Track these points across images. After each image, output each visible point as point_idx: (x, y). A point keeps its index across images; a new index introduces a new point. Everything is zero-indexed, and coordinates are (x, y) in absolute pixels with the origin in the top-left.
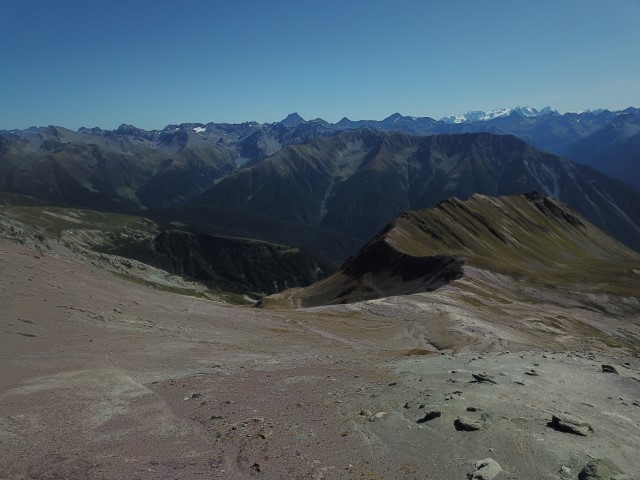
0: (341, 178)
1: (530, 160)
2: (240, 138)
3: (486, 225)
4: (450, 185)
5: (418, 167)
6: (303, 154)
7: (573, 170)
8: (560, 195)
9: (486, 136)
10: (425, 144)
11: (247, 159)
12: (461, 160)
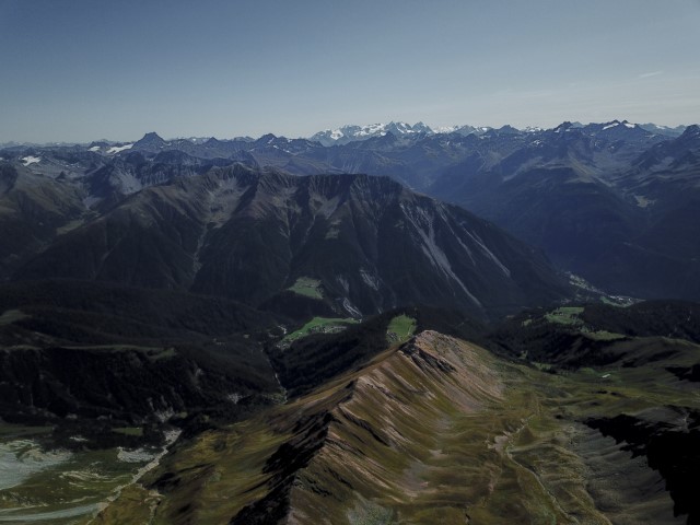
0: (214, 224)
1: (406, 203)
2: (87, 172)
3: (371, 431)
4: (332, 234)
5: (298, 210)
6: (167, 196)
7: (446, 213)
8: (436, 239)
9: (363, 177)
10: (303, 185)
11: (97, 199)
12: (340, 205)
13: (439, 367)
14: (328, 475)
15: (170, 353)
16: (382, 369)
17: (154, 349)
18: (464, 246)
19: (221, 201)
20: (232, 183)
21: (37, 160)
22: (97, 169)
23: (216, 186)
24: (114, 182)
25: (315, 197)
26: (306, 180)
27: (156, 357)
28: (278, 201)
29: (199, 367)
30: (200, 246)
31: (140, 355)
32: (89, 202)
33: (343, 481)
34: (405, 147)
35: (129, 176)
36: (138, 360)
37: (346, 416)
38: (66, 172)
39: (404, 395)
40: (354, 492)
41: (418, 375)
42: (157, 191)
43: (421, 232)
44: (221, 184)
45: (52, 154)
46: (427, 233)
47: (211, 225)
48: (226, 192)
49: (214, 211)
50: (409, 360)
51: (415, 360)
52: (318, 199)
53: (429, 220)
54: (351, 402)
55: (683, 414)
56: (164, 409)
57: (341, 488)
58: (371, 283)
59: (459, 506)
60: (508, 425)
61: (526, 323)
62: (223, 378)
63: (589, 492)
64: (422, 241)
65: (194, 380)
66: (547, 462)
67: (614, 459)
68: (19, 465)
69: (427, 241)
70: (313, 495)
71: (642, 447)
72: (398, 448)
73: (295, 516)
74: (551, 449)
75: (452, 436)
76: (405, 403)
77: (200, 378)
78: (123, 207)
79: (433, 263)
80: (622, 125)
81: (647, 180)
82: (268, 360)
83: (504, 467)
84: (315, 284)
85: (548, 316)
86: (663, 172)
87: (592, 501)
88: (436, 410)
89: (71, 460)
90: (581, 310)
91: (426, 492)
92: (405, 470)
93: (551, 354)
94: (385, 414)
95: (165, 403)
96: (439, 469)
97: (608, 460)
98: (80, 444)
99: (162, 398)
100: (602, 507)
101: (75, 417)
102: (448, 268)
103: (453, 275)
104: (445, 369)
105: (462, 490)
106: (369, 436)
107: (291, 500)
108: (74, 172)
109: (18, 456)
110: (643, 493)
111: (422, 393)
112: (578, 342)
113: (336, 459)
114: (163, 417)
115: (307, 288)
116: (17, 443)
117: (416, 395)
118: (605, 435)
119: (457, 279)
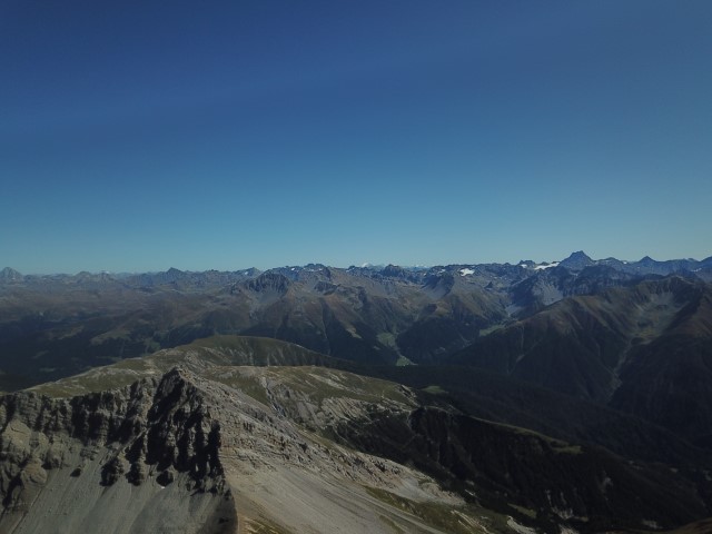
0: (641, 340)
6: (589, 306)
11: (519, 308)
20: (666, 298)
21: (471, 272)
22: (521, 282)
23: (646, 299)
24: (536, 292)
27: (559, 450)
29: (609, 476)
30: (621, 361)
31: (543, 443)
32: (511, 310)
35: (552, 287)
36: (539, 447)
38: (494, 282)
42: (579, 300)
44: (653, 298)
47: (636, 341)
49: (642, 325)
56: (562, 508)
65: (602, 488)
68: (419, 490)
77: (608, 485)
89: (463, 506)
95: (565, 502)
99: (562, 494)
101: (472, 483)
108: (501, 283)
109: (420, 483)
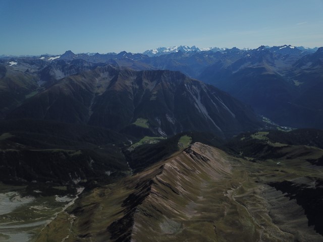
0: (99, 94)
1: (187, 84)
2: (39, 69)
3: (171, 188)
4: (153, 98)
5: (137, 87)
6: (76, 80)
7: (206, 88)
8: (201, 100)
9: (168, 72)
10: (140, 75)
11: (44, 82)
12: (157, 84)
13: (202, 159)
14: (151, 208)
15: (79, 153)
16: (176, 160)
17: (72, 151)
18: (214, 103)
19: (101, 83)
20: (106, 74)
21: (16, 63)
22: (43, 67)
23: (99, 75)
24: (52, 74)
25: (145, 81)
26: (141, 72)
27: (72, 155)
28: (128, 83)
29: (92, 159)
30: (92, 103)
31: (65, 154)
32: (40, 83)
33: (158, 211)
34: (187, 58)
35: (59, 71)
36: (64, 156)
37: (160, 181)
38: (30, 69)
39: (186, 172)
40: (163, 215)
41: (193, 163)
42: (72, 78)
43: (194, 97)
44: (102, 75)
45: (22, 61)
46: (197, 98)
47: (97, 94)
48: (104, 79)
49: (98, 87)
50: (188, 156)
51: (191, 156)
52: (147, 82)
53: (198, 91)
54: (162, 175)
55: (313, 181)
56: (76, 178)
57: (157, 213)
58: (171, 121)
59: (211, 221)
60: (233, 185)
61: (242, 139)
62: (103, 164)
63: (269, 215)
64: (195, 101)
65: (90, 165)
66: (251, 202)
67: (281, 200)
68: (11, 203)
69: (197, 101)
70: (144, 217)
71: (294, 195)
72: (183, 196)
73: (136, 226)
74: (253, 196)
75: (208, 190)
76: (186, 175)
77: (93, 164)
78: (56, 85)
79: (200, 111)
80: (288, 47)
81: (299, 73)
82: (124, 156)
83: (231, 204)
84: (145, 121)
85: (253, 136)
86: (307, 69)
87: (271, 219)
88: (201, 179)
89: (34, 201)
90: (268, 133)
91: (195, 215)
92: (186, 206)
93: (254, 153)
94: (177, 180)
95: (77, 175)
96: (202, 205)
97: (279, 201)
98: (38, 194)
99: (75, 173)
100: (275, 222)
101: (36, 181)
102: (207, 114)
103: (209, 117)
104: (205, 160)
105: (213, 215)
106: (170, 190)
107: (135, 219)
108: (33, 69)
109: (10, 199)
110: (294, 216)
111: (194, 171)
112: (266, 148)
113: (155, 201)
114: (76, 182)
115: (142, 123)
116: (10, 193)
117: (192, 172)
118: (278, 190)
119: (210, 118)
